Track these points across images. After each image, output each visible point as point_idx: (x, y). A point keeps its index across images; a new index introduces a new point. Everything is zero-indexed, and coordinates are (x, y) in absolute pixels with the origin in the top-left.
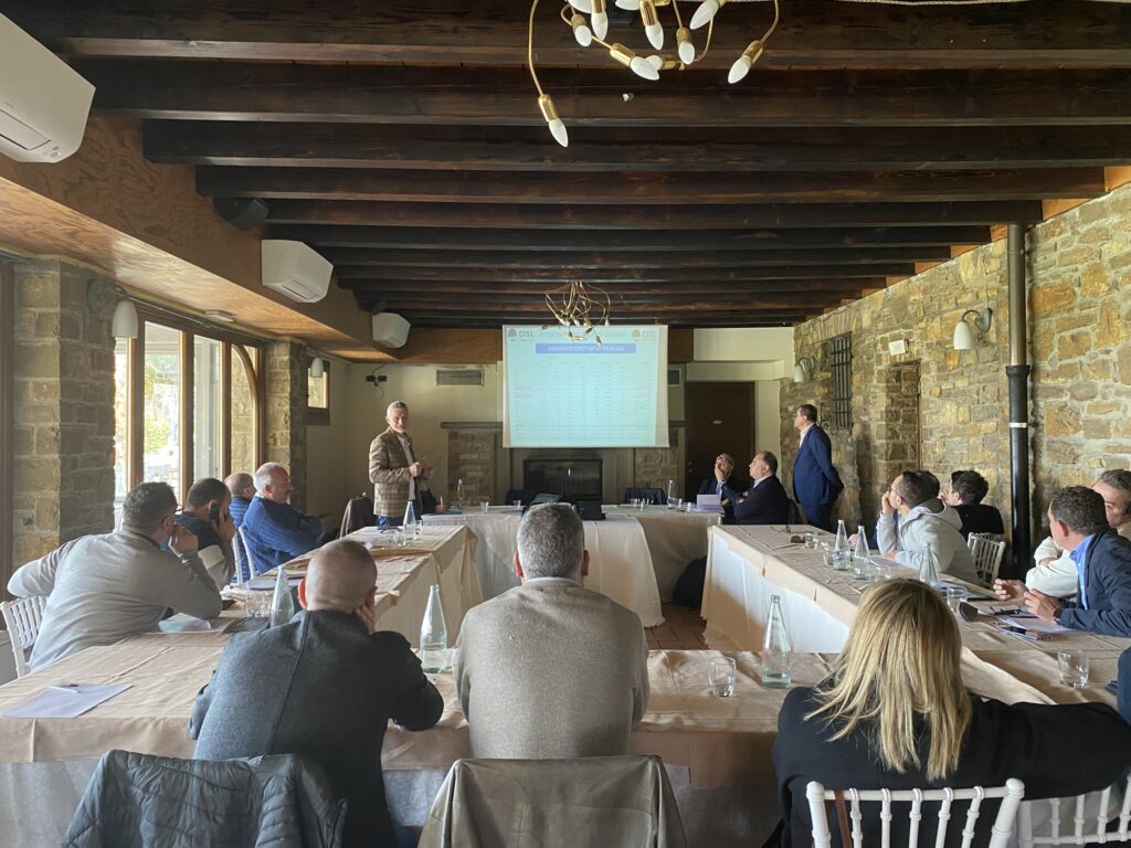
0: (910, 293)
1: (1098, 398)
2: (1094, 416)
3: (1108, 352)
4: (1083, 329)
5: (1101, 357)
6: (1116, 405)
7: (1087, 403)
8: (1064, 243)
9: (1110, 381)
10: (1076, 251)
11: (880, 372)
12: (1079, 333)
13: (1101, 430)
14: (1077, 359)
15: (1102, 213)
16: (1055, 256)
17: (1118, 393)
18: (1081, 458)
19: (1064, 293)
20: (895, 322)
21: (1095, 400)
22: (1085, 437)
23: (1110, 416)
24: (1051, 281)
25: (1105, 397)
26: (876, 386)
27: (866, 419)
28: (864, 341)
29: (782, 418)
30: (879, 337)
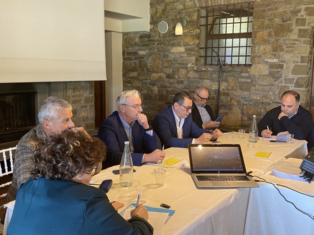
11: (302, 31)
26: (295, 40)
27: (275, 60)
28: (276, 9)
29: (124, 59)
30: (303, 7)
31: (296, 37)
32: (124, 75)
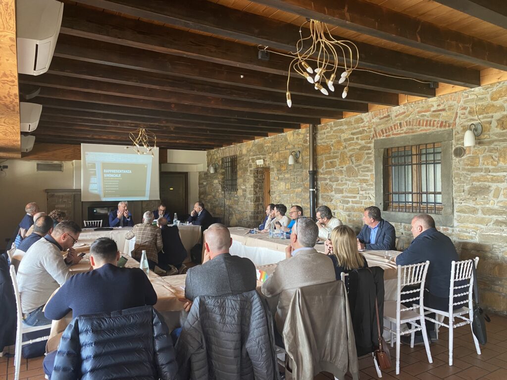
0: (265, 143)
1: (340, 181)
2: (338, 187)
3: (343, 167)
4: (334, 160)
5: (340, 169)
6: (346, 184)
7: (335, 183)
8: (328, 132)
9: (344, 176)
10: (332, 135)
11: (251, 171)
12: (333, 161)
13: (341, 191)
14: (332, 169)
15: (341, 125)
16: (325, 136)
17: (346, 180)
18: (333, 200)
19: (328, 148)
20: (258, 153)
21: (338, 182)
22: (335, 193)
23: (343, 187)
24: (323, 144)
25: (342, 181)
26: (249, 176)
27: (244, 187)
28: (243, 159)
29: (199, 187)
30: (250, 158)
31: (249, 174)
32: (199, 197)
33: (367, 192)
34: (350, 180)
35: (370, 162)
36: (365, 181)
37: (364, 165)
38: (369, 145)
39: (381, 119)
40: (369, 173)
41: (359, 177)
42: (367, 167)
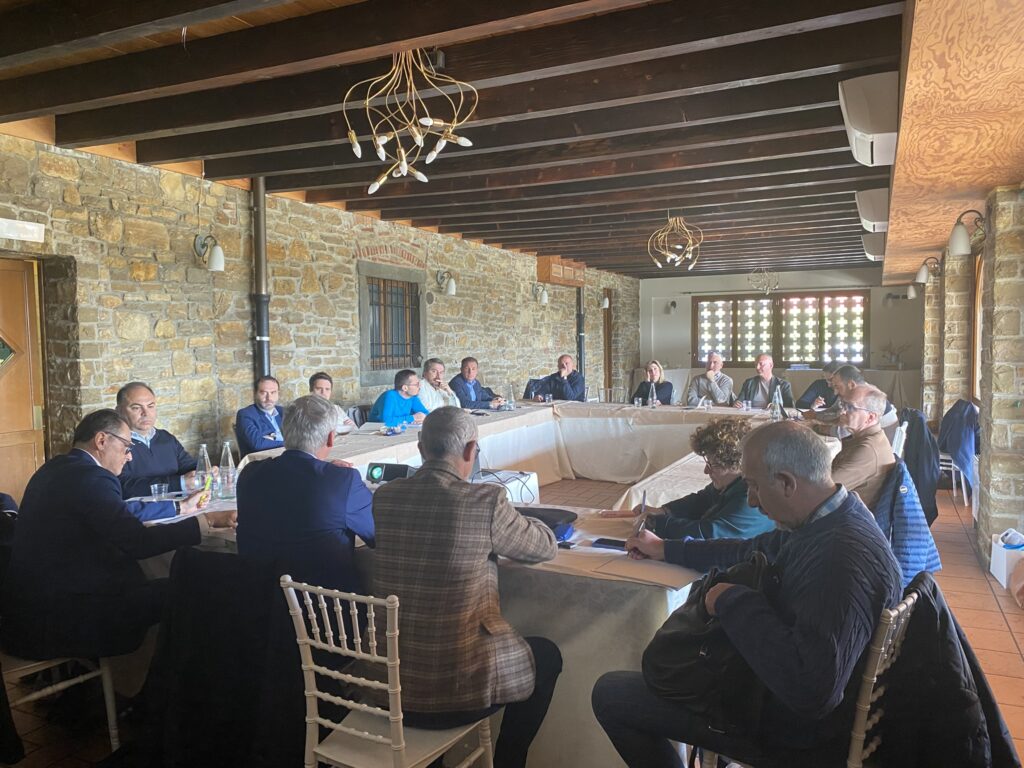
1: (304, 323)
2: (300, 334)
3: (307, 296)
4: (290, 278)
5: (303, 298)
6: (315, 328)
7: (296, 325)
9: (311, 313)
10: (289, 227)
12: (289, 280)
13: (306, 342)
14: (286, 296)
15: (306, 213)
16: (273, 223)
17: (316, 321)
18: (293, 360)
19: (280, 250)
21: (302, 324)
22: (297, 346)
25: (309, 322)
33: (347, 342)
34: (322, 322)
35: (352, 294)
36: (345, 325)
37: (342, 298)
38: (348, 265)
39: (363, 230)
40: (350, 312)
41: (336, 318)
42: (347, 302)
